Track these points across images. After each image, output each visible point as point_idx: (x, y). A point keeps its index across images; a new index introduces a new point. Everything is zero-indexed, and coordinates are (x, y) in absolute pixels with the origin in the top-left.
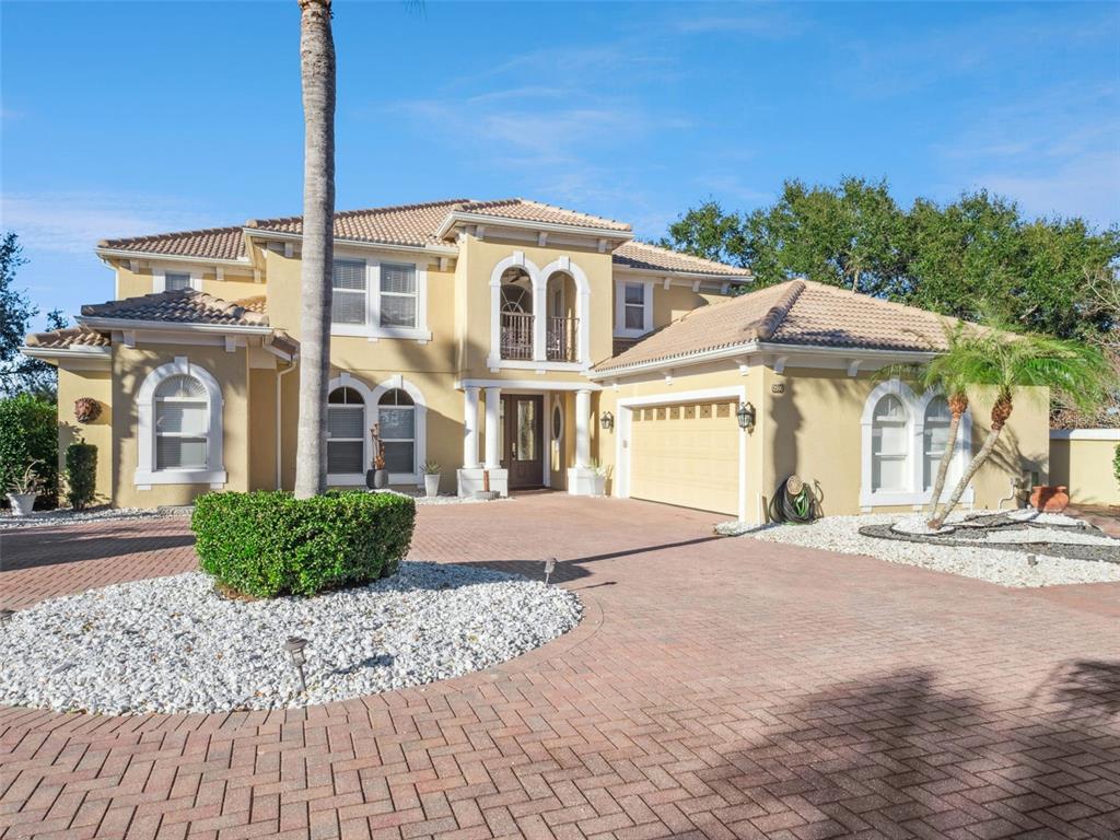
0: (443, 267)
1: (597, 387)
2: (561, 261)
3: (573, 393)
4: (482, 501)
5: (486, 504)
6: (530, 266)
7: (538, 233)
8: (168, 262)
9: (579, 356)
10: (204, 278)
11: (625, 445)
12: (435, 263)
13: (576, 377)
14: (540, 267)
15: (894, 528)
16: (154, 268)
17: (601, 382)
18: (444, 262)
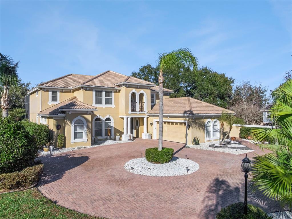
0: (117, 92)
1: (148, 117)
2: (142, 91)
3: (143, 118)
4: (130, 142)
5: (131, 142)
6: (136, 92)
7: (138, 86)
8: (52, 88)
9: (145, 110)
10: (60, 92)
11: (155, 129)
12: (115, 91)
13: (145, 114)
14: (138, 92)
15: (215, 145)
16: (49, 90)
17: (149, 116)
18: (118, 91)
